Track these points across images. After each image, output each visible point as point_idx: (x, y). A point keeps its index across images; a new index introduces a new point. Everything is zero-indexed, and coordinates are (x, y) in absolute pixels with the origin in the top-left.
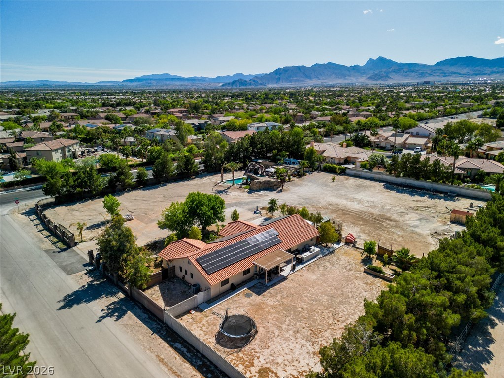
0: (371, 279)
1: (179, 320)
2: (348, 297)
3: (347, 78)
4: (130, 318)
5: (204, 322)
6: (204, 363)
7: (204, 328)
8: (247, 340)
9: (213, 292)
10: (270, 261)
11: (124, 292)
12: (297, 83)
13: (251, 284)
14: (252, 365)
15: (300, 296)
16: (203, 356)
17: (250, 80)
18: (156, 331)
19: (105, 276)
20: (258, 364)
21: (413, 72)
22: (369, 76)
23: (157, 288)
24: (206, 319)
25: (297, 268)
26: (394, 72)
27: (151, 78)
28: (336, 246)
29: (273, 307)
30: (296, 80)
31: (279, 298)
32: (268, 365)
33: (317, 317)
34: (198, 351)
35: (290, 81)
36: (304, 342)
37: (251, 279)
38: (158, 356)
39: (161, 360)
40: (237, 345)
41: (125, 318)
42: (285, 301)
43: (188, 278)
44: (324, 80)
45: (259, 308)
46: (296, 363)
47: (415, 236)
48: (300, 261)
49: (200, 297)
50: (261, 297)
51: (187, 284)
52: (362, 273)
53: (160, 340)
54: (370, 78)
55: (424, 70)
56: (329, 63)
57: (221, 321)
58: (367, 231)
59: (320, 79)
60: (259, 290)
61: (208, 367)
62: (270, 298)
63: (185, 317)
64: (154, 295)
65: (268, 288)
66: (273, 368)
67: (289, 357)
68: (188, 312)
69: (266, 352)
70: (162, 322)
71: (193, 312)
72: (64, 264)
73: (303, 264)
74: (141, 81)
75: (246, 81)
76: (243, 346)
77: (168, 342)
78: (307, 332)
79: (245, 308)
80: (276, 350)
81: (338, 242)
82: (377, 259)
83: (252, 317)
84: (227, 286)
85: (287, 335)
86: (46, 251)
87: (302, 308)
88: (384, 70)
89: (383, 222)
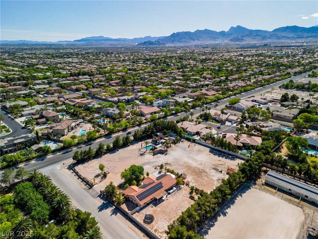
0: (190, 200)
1: (132, 216)
2: (182, 207)
3: (217, 39)
4: (118, 215)
5: (140, 216)
6: (141, 228)
7: (140, 218)
8: (152, 222)
9: (142, 207)
10: (159, 195)
11: (115, 206)
12: (185, 43)
13: (153, 203)
14: (153, 228)
15: (168, 207)
16: (140, 226)
17: (155, 41)
18: (127, 219)
19: (107, 200)
20: (154, 228)
21: (258, 36)
22: (230, 39)
23: (124, 204)
24: (140, 215)
25: (168, 196)
26: (247, 36)
27: (92, 39)
28: (182, 186)
29: (160, 211)
30: (185, 41)
31: (161, 208)
32: (157, 229)
33: (171, 214)
34: (139, 225)
35: (181, 42)
36: (167, 222)
37: (153, 201)
38: (128, 226)
39: (130, 227)
40: (149, 223)
41: (117, 215)
42: (163, 209)
43: (133, 201)
44: (202, 41)
45: (155, 211)
46: (164, 228)
47: (211, 181)
48: (169, 194)
49: (138, 208)
50: (156, 208)
51: (133, 203)
52: (188, 198)
53: (129, 222)
54: (231, 40)
55: (265, 35)
56: (206, 29)
57: (144, 216)
58: (195, 178)
59: (199, 41)
60: (156, 205)
61: (142, 229)
62: (159, 208)
63: (134, 215)
64: (124, 207)
65: (158, 204)
66: (158, 229)
67: (162, 226)
68: (135, 213)
69: (156, 225)
70: (128, 216)
71: (136, 213)
72: (92, 195)
73: (170, 194)
74: (86, 41)
75: (152, 42)
76: (151, 223)
77: (131, 222)
78: (168, 219)
79: (151, 212)
80: (159, 224)
81: (183, 185)
82: (195, 192)
83: (153, 215)
84: (146, 204)
85: (162, 220)
86: (84, 189)
87: (168, 211)
88: (240, 35)
89: (202, 173)
